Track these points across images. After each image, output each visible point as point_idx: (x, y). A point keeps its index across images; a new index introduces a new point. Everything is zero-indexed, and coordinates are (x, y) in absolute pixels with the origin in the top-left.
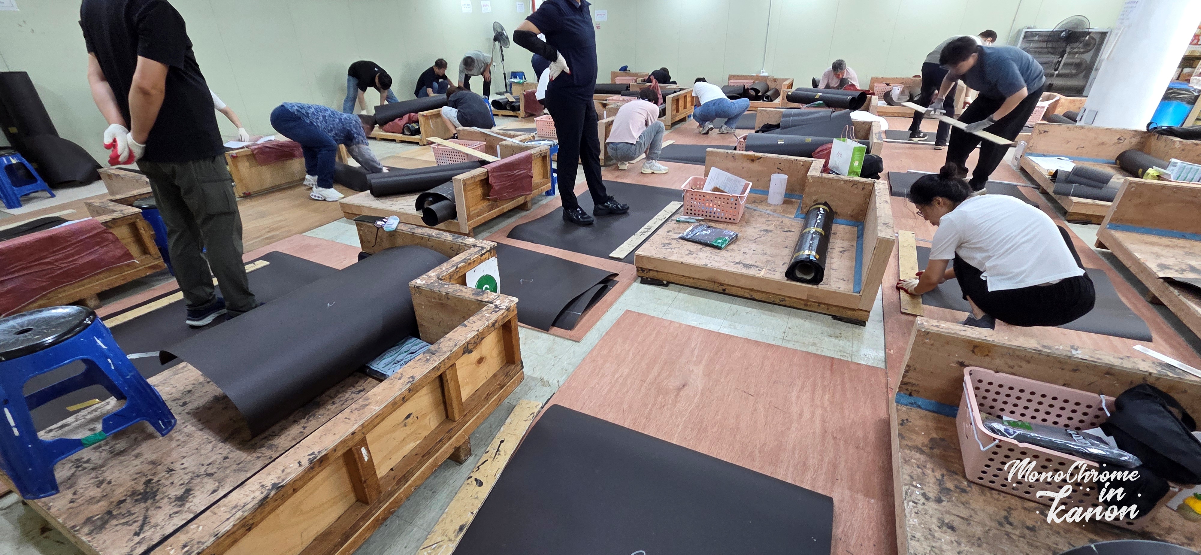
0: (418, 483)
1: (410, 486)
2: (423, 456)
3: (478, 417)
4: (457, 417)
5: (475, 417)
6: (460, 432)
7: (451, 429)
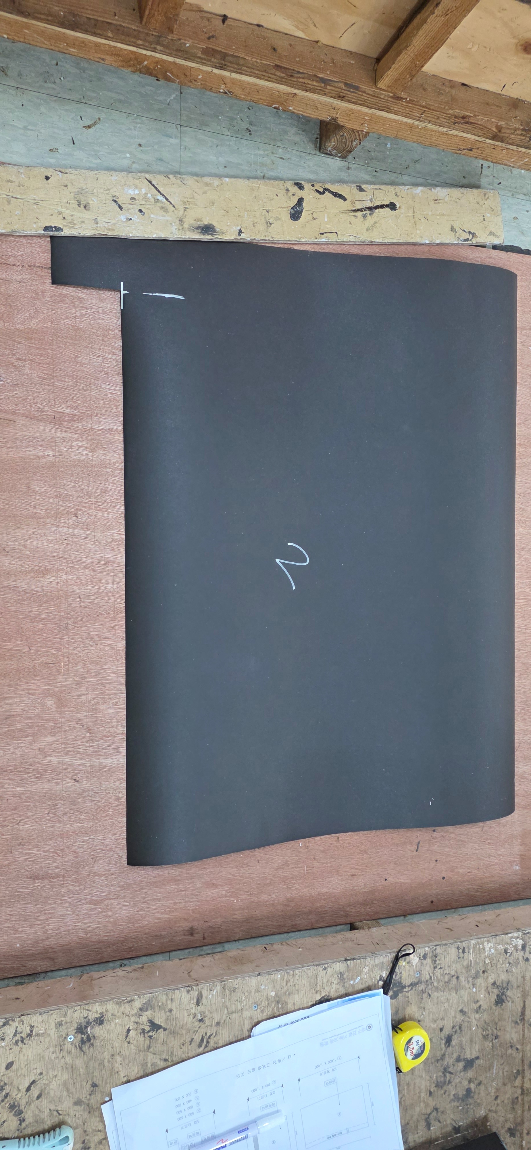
0: (237, 91)
1: (222, 79)
2: (277, 67)
3: (412, 127)
4: (383, 84)
5: (409, 121)
6: (365, 110)
7: (357, 88)
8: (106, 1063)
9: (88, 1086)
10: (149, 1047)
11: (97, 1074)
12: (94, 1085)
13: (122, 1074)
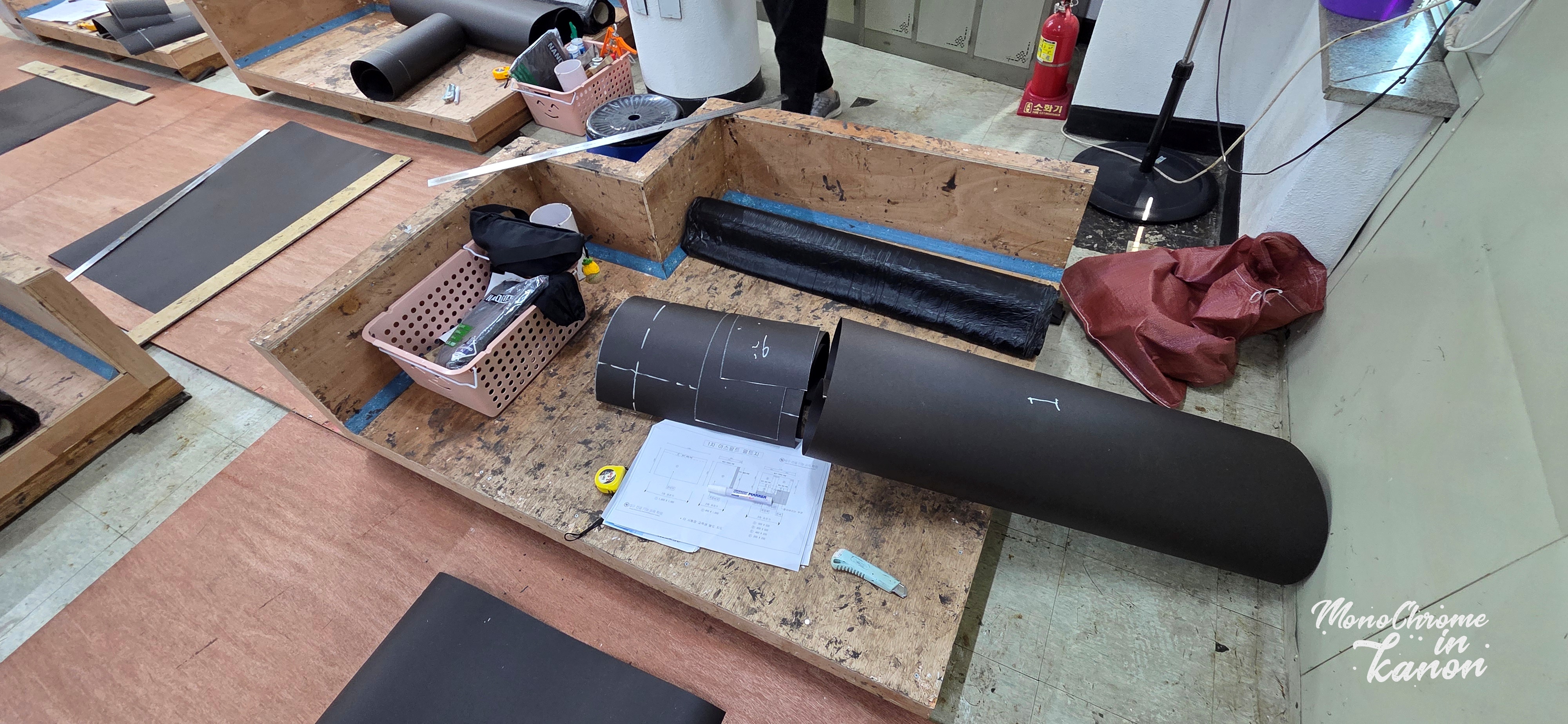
8: (794, 590)
9: (810, 583)
10: (764, 583)
11: (802, 587)
12: (807, 581)
13: (788, 576)
